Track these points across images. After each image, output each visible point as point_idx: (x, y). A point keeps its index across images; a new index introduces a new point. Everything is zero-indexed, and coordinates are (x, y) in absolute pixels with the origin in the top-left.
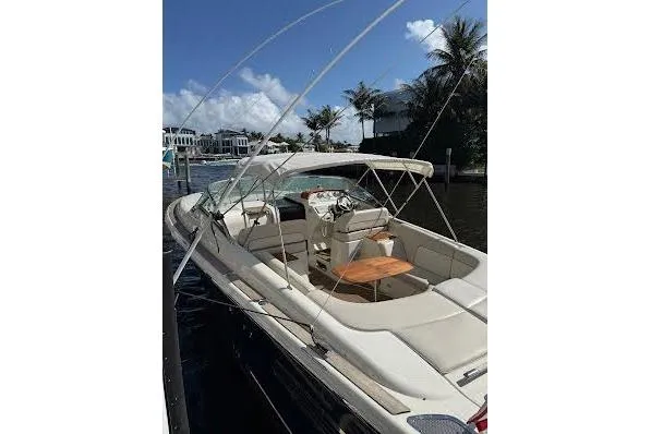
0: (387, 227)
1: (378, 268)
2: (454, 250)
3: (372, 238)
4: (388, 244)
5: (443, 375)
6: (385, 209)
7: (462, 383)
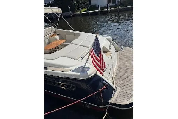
0: (55, 32)
1: (56, 44)
2: (74, 33)
3: (52, 37)
4: (57, 37)
5: (77, 60)
6: (52, 27)
7: (81, 60)
